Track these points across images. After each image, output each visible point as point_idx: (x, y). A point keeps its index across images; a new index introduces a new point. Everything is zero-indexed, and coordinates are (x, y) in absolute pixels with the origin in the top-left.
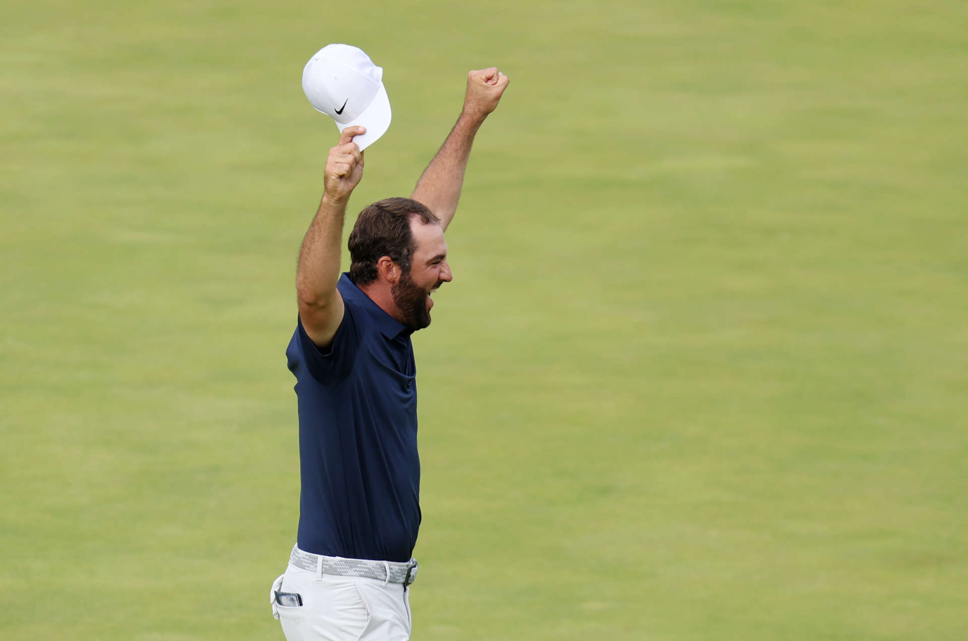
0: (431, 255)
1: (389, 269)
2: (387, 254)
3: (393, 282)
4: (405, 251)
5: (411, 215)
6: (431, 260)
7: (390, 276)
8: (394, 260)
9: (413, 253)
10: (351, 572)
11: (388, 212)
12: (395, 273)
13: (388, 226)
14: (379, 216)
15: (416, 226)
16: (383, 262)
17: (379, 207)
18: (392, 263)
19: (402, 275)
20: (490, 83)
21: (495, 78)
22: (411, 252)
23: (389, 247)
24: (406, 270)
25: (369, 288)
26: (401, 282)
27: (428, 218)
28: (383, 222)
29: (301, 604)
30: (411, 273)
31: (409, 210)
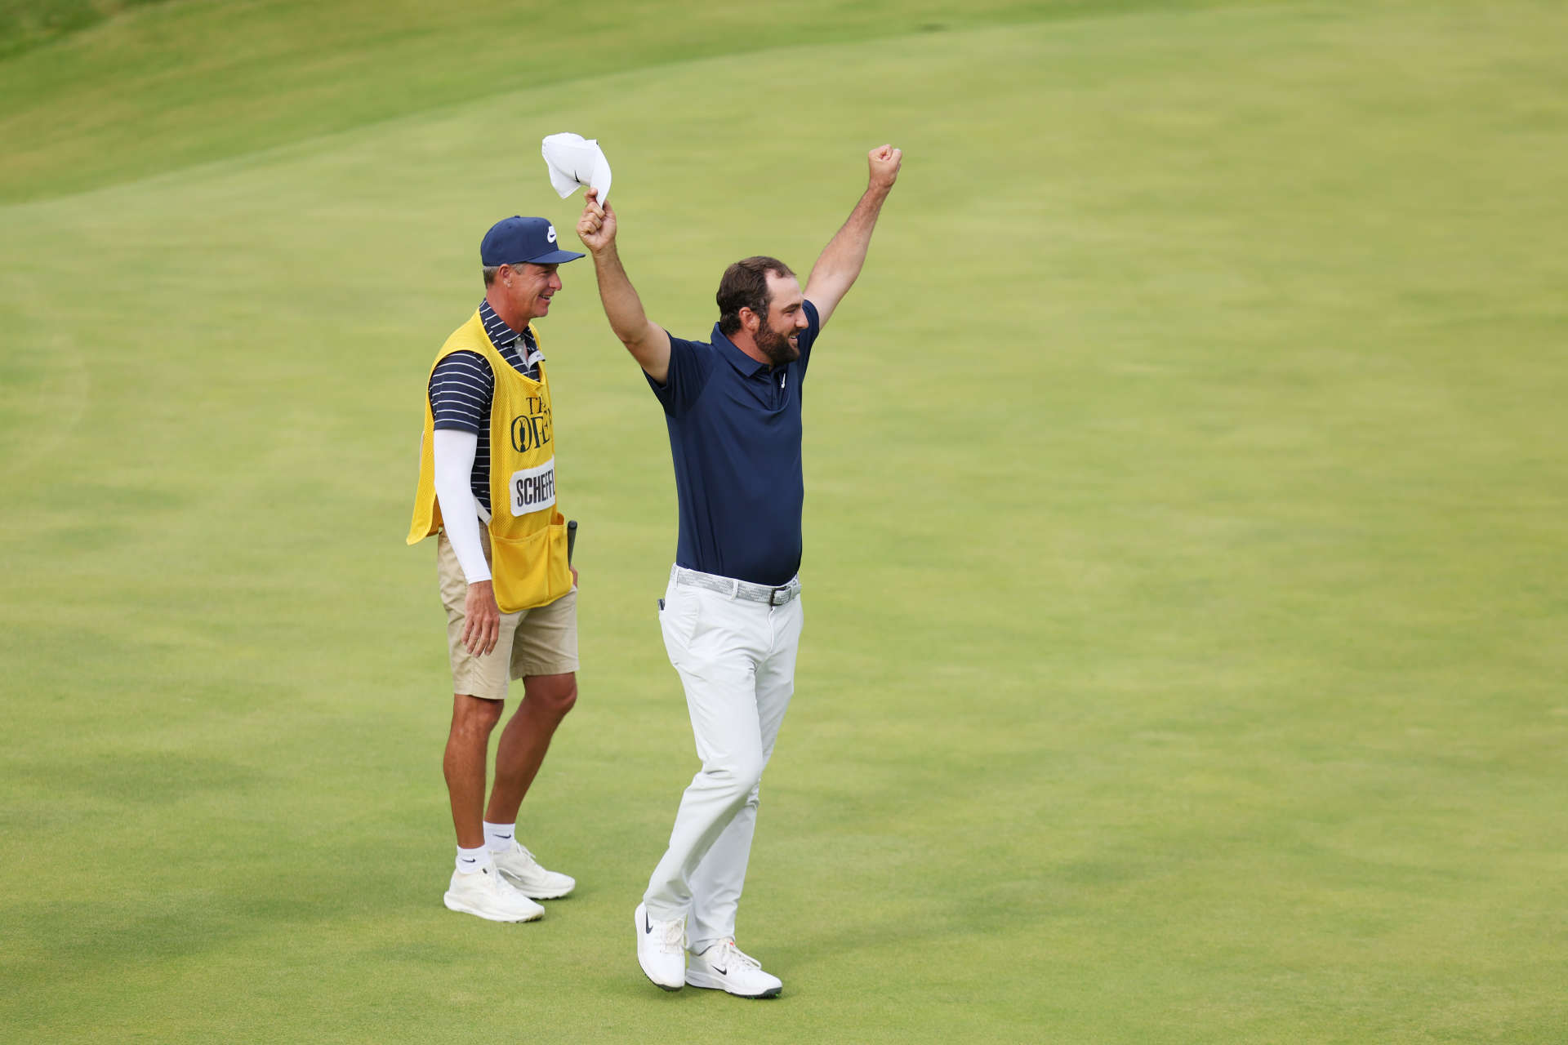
0: (786, 305)
1: (749, 318)
2: (746, 305)
3: (753, 330)
4: (762, 302)
5: (768, 269)
6: (786, 309)
7: (749, 325)
8: (752, 310)
9: (769, 303)
10: (696, 583)
11: (746, 268)
12: (755, 322)
13: (746, 280)
14: (739, 273)
15: (772, 280)
16: (744, 312)
17: (741, 265)
18: (751, 313)
19: (760, 323)
20: (885, 158)
21: (889, 154)
22: (767, 302)
23: (749, 298)
24: (764, 319)
25: (735, 336)
26: (760, 329)
27: (782, 271)
28: (742, 278)
29: (662, 609)
30: (768, 321)
31: (765, 266)
